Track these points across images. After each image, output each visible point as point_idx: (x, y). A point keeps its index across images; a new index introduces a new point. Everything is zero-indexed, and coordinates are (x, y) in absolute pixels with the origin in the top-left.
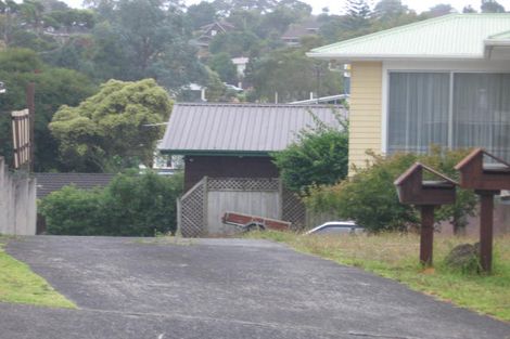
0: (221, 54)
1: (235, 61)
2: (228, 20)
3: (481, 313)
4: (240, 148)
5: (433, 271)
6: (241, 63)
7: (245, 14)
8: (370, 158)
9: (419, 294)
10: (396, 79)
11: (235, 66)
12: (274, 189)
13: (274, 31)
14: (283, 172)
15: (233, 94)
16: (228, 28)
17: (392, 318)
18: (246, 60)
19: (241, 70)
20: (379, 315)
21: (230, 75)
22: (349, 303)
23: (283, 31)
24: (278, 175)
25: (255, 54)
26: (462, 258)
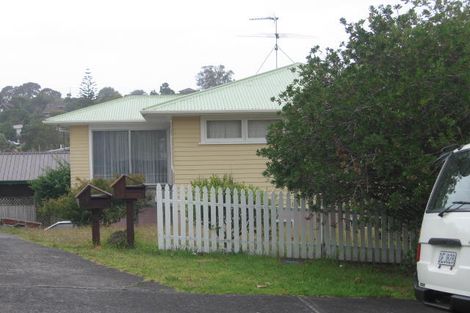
0: (6, 123)
1: (15, 127)
2: (10, 102)
3: (121, 271)
4: (9, 179)
5: (99, 248)
6: (18, 128)
7: (20, 98)
8: (78, 182)
9: (88, 261)
10: (97, 135)
11: (15, 130)
12: (31, 203)
13: (37, 109)
14: (36, 193)
15: (14, 147)
16: (11, 108)
17: (67, 276)
18: (21, 126)
19: (18, 132)
20: (58, 274)
21: (12, 135)
22: (42, 269)
23: (44, 108)
24: (33, 195)
25: (27, 122)
26: (117, 240)
